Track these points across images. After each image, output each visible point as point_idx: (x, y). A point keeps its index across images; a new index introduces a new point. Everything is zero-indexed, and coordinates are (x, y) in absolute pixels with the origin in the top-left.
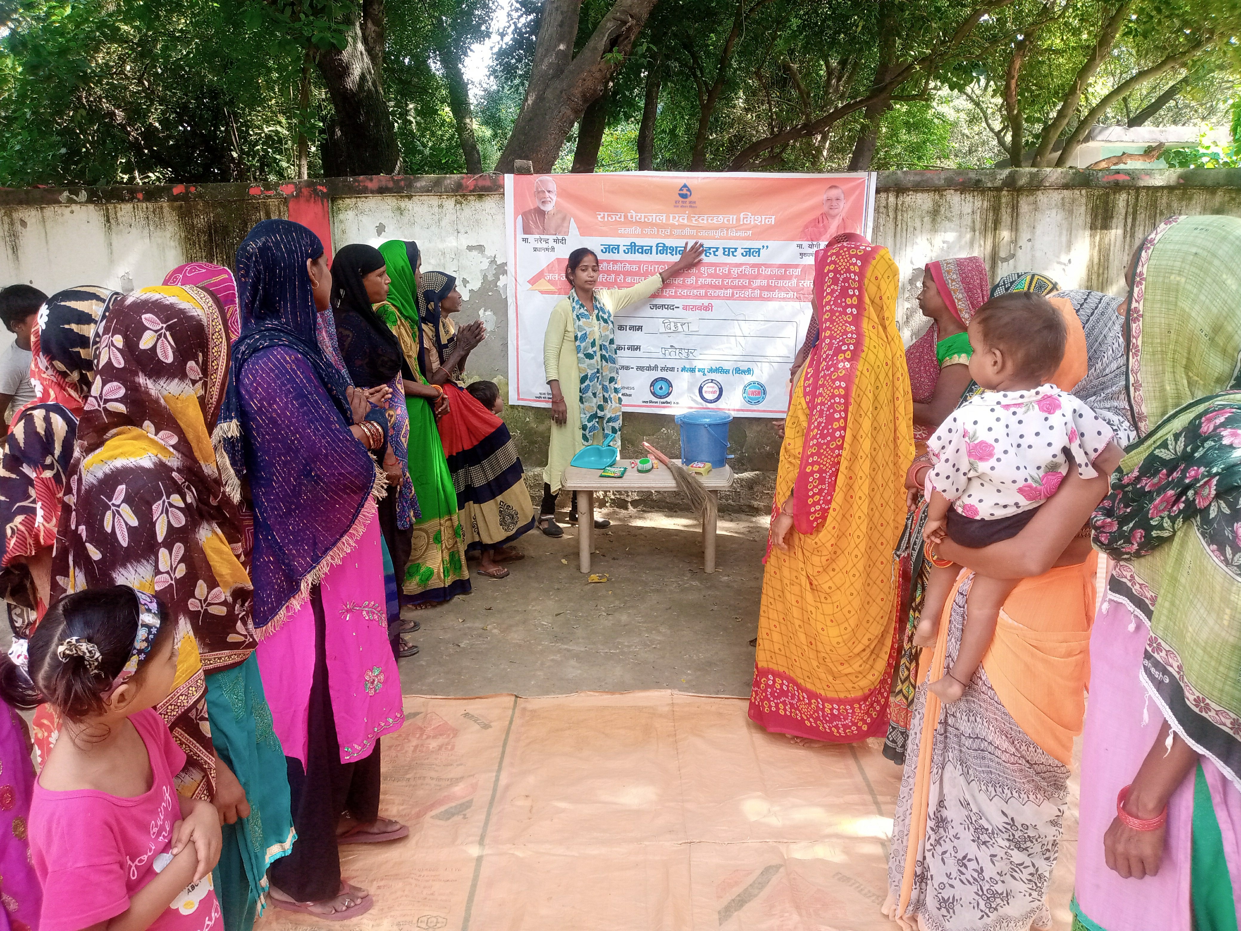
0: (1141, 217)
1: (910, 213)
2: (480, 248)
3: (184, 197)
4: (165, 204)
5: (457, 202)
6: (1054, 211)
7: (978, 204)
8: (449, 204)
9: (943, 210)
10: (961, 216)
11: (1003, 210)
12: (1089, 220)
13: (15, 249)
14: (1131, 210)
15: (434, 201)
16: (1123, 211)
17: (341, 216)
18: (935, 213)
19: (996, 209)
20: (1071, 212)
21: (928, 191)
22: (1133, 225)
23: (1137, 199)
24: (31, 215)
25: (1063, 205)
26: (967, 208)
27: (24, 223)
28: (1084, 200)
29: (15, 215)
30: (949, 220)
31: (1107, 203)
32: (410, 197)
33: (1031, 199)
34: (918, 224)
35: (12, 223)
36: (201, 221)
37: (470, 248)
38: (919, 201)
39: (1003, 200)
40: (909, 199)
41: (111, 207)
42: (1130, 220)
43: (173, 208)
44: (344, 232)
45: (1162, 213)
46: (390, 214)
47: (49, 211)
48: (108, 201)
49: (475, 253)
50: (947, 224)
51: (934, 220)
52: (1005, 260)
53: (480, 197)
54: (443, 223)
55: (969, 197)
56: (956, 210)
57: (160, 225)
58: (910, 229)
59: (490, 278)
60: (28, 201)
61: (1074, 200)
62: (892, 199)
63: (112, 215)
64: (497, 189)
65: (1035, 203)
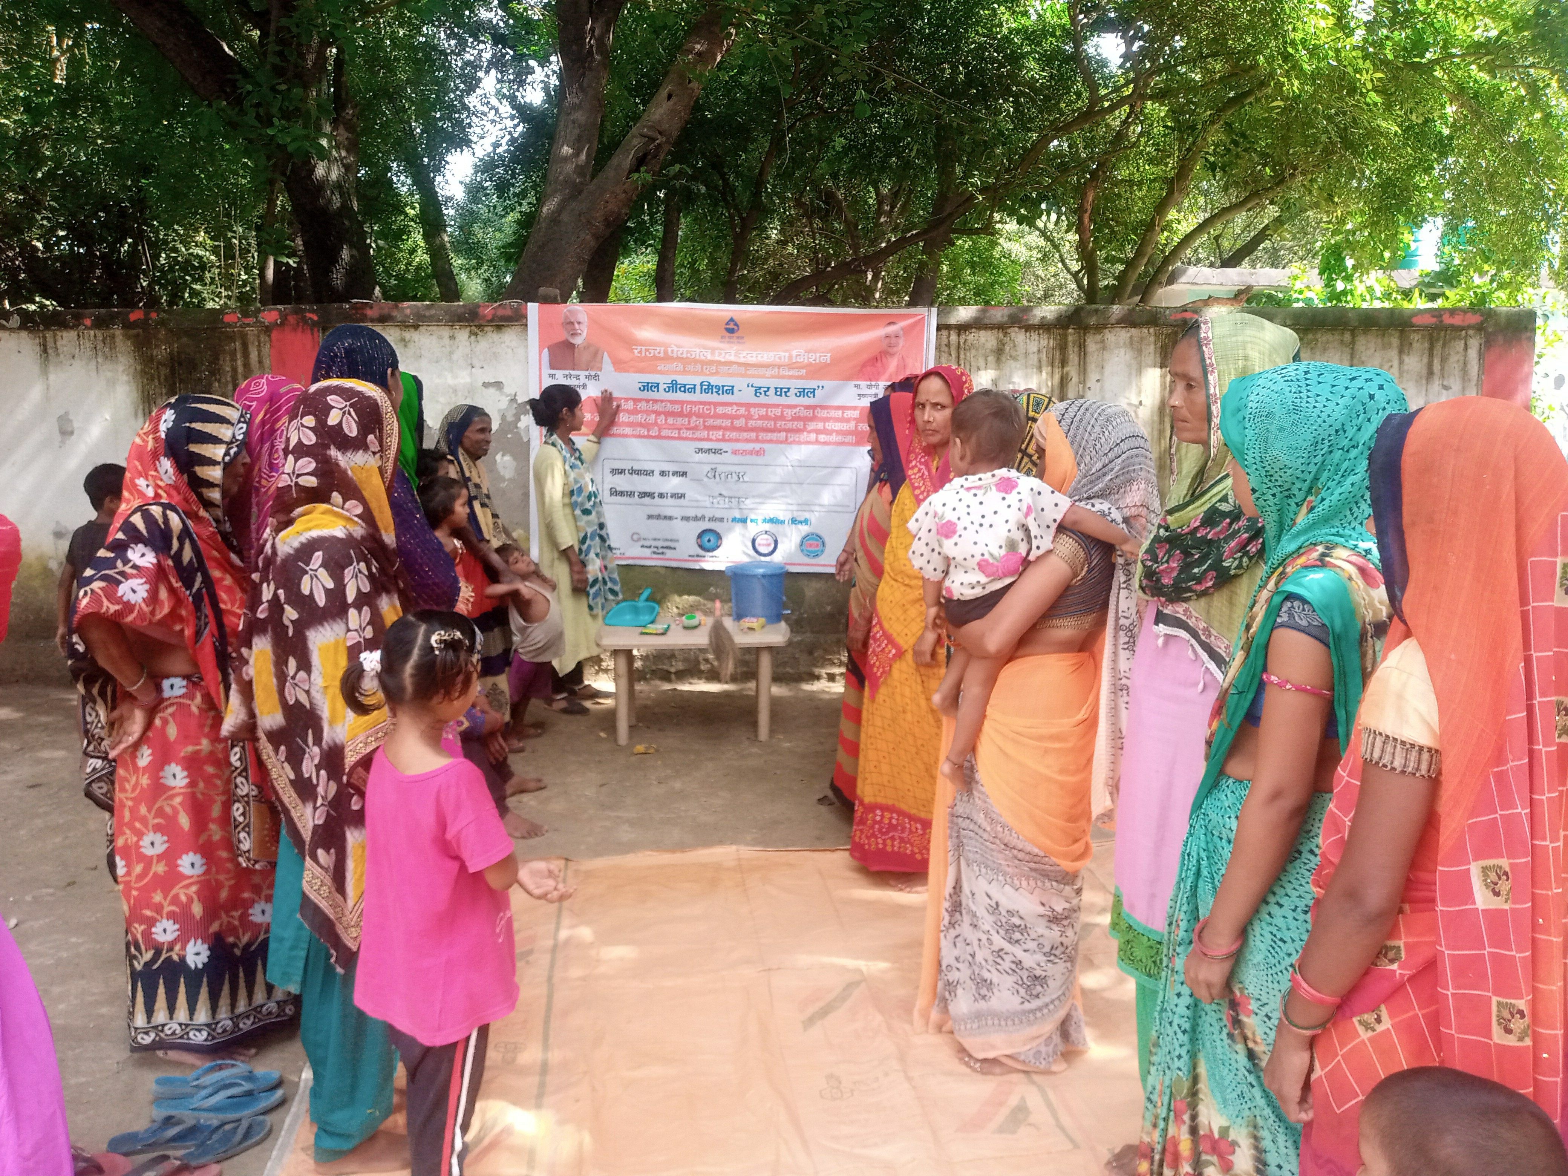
1: (973, 352)
2: (498, 385)
3: (144, 324)
4: (118, 331)
5: (472, 333)
6: (1122, 351)
7: (1044, 342)
8: (463, 335)
9: (1007, 348)
10: (1026, 354)
11: (1070, 349)
12: (1159, 360)
15: (445, 332)
18: (999, 352)
19: (1063, 348)
20: (1140, 351)
21: (992, 328)
25: (1131, 344)
26: (1033, 347)
28: (1152, 339)
30: (1015, 359)
32: (418, 328)
33: (1098, 337)
34: (982, 363)
36: (162, 352)
37: (486, 385)
38: (983, 340)
39: (1070, 338)
40: (970, 336)
41: (49, 335)
43: (127, 337)
48: (47, 327)
49: (492, 390)
50: (1012, 363)
51: (998, 360)
53: (499, 328)
54: (455, 357)
55: (1034, 337)
56: (1021, 349)
57: (111, 357)
59: (510, 418)
61: (1142, 339)
62: (954, 337)
63: (50, 344)
64: (518, 319)
65: (1103, 341)
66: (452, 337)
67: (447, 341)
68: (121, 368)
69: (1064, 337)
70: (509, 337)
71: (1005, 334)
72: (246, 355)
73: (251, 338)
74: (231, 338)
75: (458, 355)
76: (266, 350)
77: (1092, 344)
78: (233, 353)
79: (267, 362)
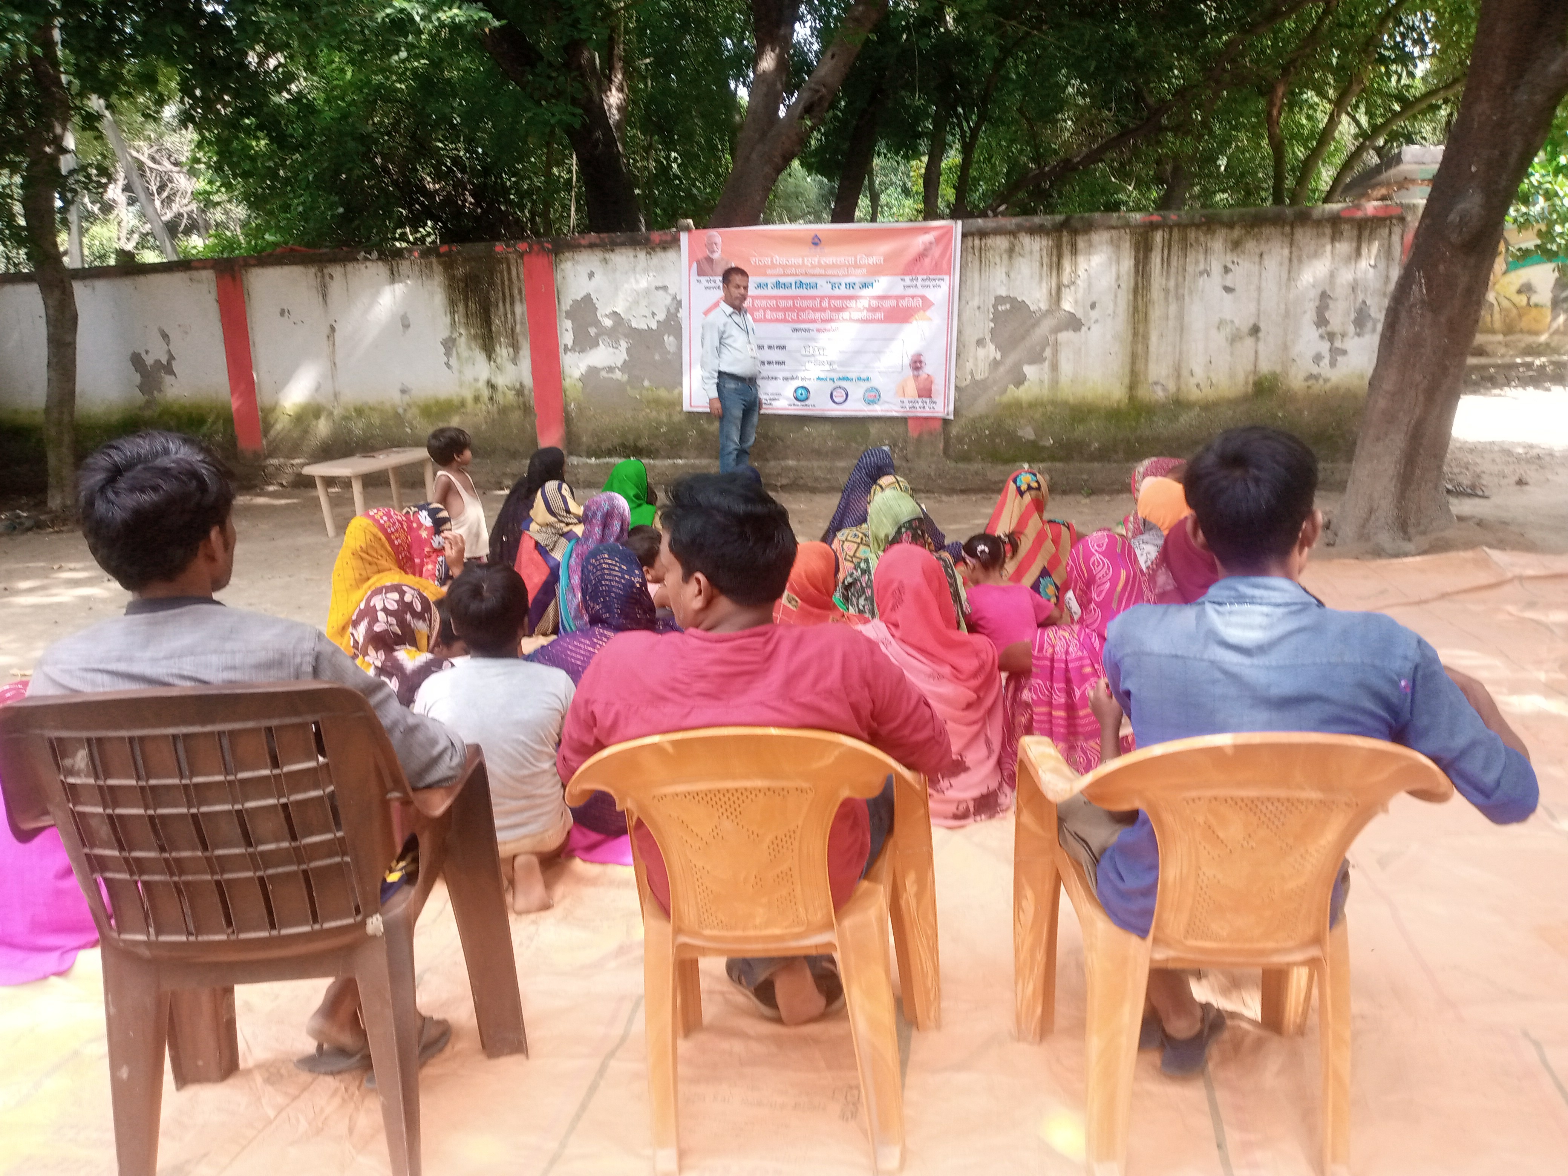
0: (1175, 249)
1: (992, 252)
2: (665, 288)
3: (449, 254)
4: (434, 259)
5: (648, 253)
6: (1104, 247)
7: (1044, 242)
8: (642, 255)
9: (1017, 249)
10: (1031, 252)
11: (1065, 247)
12: (1133, 253)
13: (324, 296)
14: (1166, 243)
15: (631, 253)
16: (1160, 246)
17: (563, 266)
18: (1011, 251)
19: (1059, 247)
20: (1119, 247)
21: (1005, 234)
22: (1169, 256)
23: (1171, 235)
24: (337, 271)
25: (1112, 242)
26: (1036, 247)
27: (331, 277)
28: (1128, 237)
29: (325, 271)
30: (1022, 256)
31: (1146, 240)
32: (613, 251)
33: (1086, 237)
34: (998, 260)
35: (323, 276)
36: (460, 272)
37: (657, 288)
38: (998, 242)
39: (1064, 239)
40: (990, 241)
41: (394, 263)
42: (1166, 252)
43: (440, 263)
44: (564, 278)
45: (1191, 245)
46: (598, 263)
47: (350, 267)
48: (393, 260)
49: (661, 292)
50: (1021, 259)
51: (1010, 257)
52: (1068, 286)
53: (665, 249)
55: (1037, 238)
56: (1027, 248)
57: (430, 276)
58: (992, 264)
59: (672, 310)
60: (334, 260)
61: (1120, 238)
62: (977, 242)
63: (395, 269)
64: (676, 241)
65: (1090, 241)
66: (635, 256)
67: (632, 259)
68: (436, 283)
69: (1060, 238)
70: (671, 255)
71: (1015, 237)
72: (509, 273)
73: (513, 261)
74: (500, 261)
75: (638, 268)
76: (521, 269)
77: (1081, 243)
78: (502, 273)
79: (522, 277)
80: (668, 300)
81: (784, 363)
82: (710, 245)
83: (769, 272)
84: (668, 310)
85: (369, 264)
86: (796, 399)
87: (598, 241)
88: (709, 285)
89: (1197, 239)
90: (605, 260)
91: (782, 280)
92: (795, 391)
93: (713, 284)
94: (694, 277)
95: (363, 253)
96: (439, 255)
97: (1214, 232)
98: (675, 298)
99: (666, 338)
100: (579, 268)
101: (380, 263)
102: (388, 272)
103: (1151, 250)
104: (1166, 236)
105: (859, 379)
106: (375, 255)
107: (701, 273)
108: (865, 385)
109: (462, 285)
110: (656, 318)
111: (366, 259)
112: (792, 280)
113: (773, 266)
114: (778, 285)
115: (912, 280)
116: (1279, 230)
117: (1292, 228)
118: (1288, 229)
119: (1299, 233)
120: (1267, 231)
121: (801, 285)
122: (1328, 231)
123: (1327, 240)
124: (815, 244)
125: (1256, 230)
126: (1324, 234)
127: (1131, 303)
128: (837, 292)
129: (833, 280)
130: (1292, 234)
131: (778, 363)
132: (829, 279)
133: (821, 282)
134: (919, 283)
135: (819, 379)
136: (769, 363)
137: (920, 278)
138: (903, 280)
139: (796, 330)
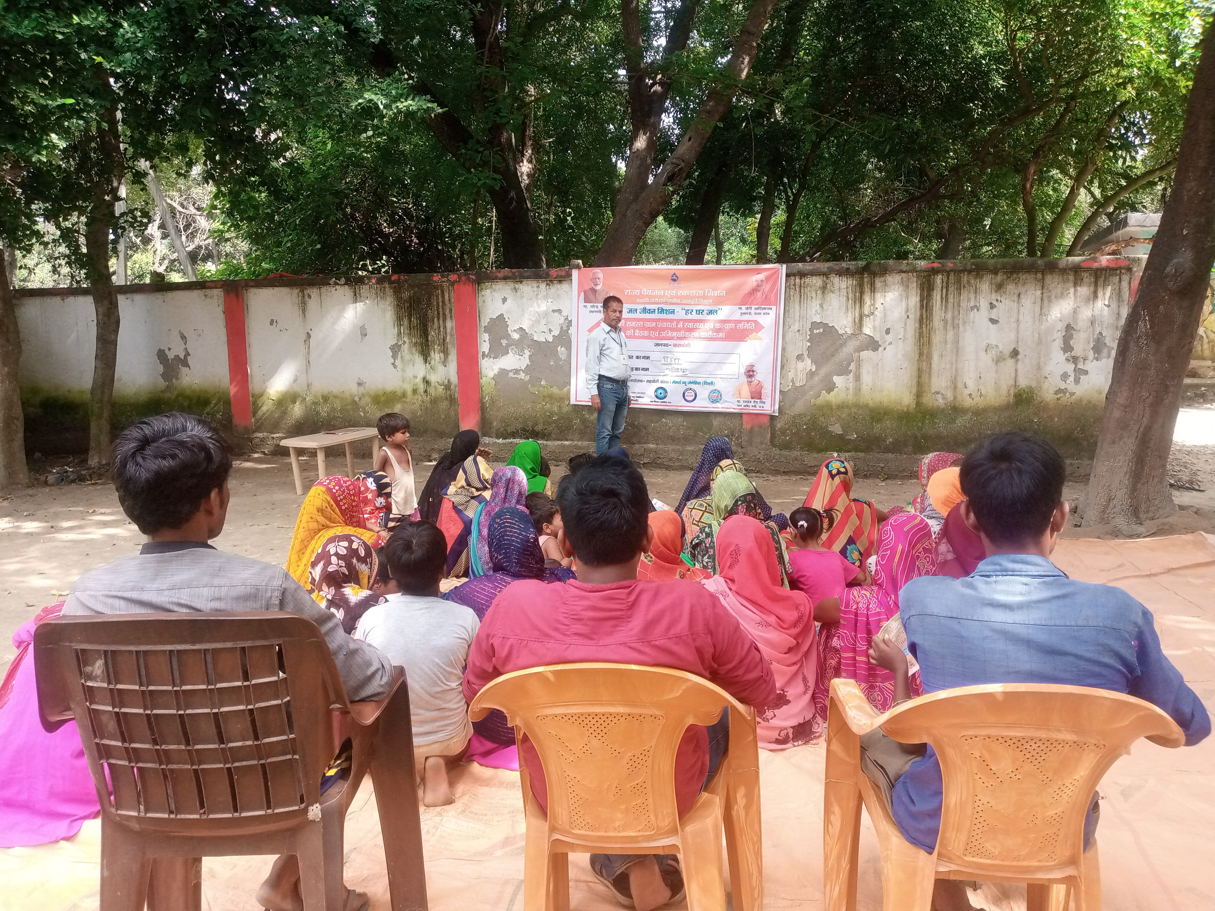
0: (951, 289)
1: (809, 288)
2: (559, 311)
3: (398, 281)
4: (386, 285)
5: (547, 284)
6: (897, 286)
7: (850, 282)
8: (543, 286)
9: (829, 286)
10: (840, 289)
11: (866, 286)
12: (919, 291)
13: (304, 311)
14: (945, 285)
15: (535, 284)
16: (940, 286)
17: (483, 293)
18: (824, 288)
19: (861, 286)
20: (907, 287)
21: (819, 275)
22: (947, 294)
23: (948, 278)
24: (314, 292)
26: (844, 285)
27: (310, 297)
28: (915, 279)
29: (305, 292)
30: (833, 292)
31: (929, 281)
32: (521, 282)
33: (883, 279)
34: (814, 295)
35: (303, 296)
36: (406, 295)
37: (554, 311)
38: (814, 281)
39: (865, 280)
40: (807, 280)
41: (357, 287)
42: (944, 291)
43: (391, 288)
44: (484, 302)
45: (964, 287)
46: (510, 291)
47: (324, 289)
48: (356, 284)
49: (556, 314)
50: (832, 295)
51: (823, 293)
52: (868, 316)
53: (560, 281)
54: (539, 296)
55: (845, 279)
56: (837, 286)
57: (383, 298)
58: (809, 298)
59: (565, 328)
60: (312, 284)
61: (908, 280)
62: (798, 280)
63: (358, 292)
64: (569, 276)
65: (885, 281)
66: (538, 287)
67: (535, 288)
68: (387, 303)
69: (862, 279)
70: (565, 286)
71: (827, 278)
72: (443, 297)
73: (446, 288)
74: (436, 288)
75: (540, 296)
76: (452, 295)
77: (878, 283)
78: (437, 296)
79: (452, 299)
80: (562, 320)
81: (647, 369)
82: (595, 280)
83: (638, 300)
84: (562, 327)
85: (338, 287)
86: (656, 397)
87: (510, 275)
88: (593, 309)
89: (969, 282)
90: (516, 290)
91: (648, 307)
92: (656, 391)
93: (596, 309)
94: (582, 303)
95: (334, 279)
96: (391, 282)
97: (982, 278)
98: (566, 319)
99: (559, 348)
100: (495, 294)
101: (347, 287)
102: (352, 294)
103: (933, 289)
104: (945, 280)
105: (706, 383)
106: (343, 281)
107: (587, 300)
108: (711, 388)
109: (407, 305)
110: (553, 333)
111: (336, 284)
112: (655, 307)
113: (642, 296)
114: (644, 310)
115: (747, 309)
116: (1033, 276)
117: (1043, 274)
118: (1039, 276)
119: (1049, 278)
120: (1023, 276)
121: (662, 311)
122: (1071, 278)
123: (1071, 284)
124: (674, 280)
125: (1015, 276)
126: (1068, 280)
127: (918, 331)
128: (689, 317)
129: (687, 307)
130: (1043, 279)
131: (643, 369)
132: (684, 306)
133: (677, 309)
134: (753, 311)
135: (674, 382)
136: (637, 369)
137: (753, 307)
138: (740, 308)
139: (657, 345)
